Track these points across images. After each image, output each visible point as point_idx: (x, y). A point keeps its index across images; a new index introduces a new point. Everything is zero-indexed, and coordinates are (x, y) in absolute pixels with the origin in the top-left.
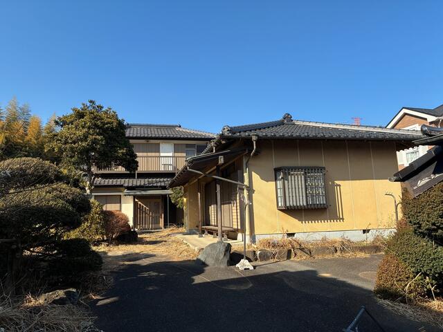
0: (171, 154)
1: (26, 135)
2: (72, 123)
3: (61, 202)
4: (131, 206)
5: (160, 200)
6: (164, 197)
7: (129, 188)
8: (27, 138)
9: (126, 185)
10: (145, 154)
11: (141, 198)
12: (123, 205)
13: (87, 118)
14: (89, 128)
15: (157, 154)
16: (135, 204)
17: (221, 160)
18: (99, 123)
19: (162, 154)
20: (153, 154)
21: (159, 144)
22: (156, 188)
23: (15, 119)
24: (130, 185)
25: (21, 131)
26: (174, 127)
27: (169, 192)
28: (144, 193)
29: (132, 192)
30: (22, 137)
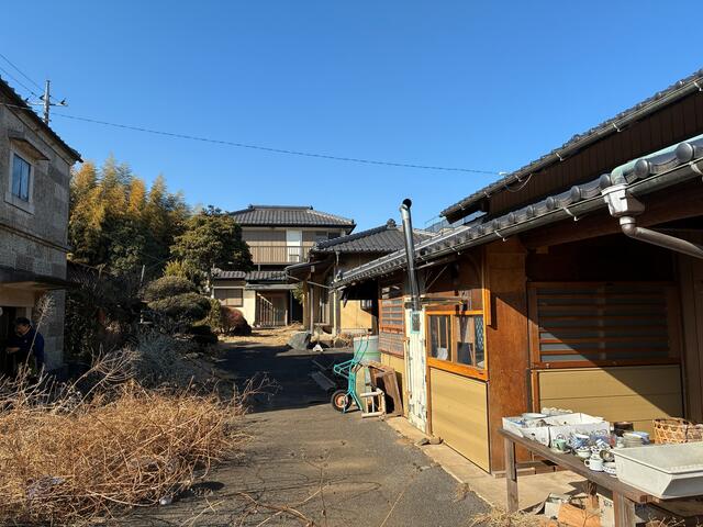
0: (298, 244)
1: (129, 204)
2: (194, 229)
3: (195, 304)
4: (253, 300)
5: (284, 296)
6: (288, 292)
7: (251, 282)
8: (130, 209)
9: (248, 278)
10: (269, 243)
11: (263, 292)
12: (245, 300)
13: (206, 226)
14: (209, 234)
15: (283, 243)
16: (258, 299)
17: (313, 270)
18: (217, 230)
19: (289, 244)
20: (279, 243)
21: (285, 232)
22: (280, 282)
23: (113, 184)
24: (252, 278)
25: (123, 200)
26: (306, 208)
27: (292, 286)
28: (266, 287)
29: (254, 286)
30: (124, 208)
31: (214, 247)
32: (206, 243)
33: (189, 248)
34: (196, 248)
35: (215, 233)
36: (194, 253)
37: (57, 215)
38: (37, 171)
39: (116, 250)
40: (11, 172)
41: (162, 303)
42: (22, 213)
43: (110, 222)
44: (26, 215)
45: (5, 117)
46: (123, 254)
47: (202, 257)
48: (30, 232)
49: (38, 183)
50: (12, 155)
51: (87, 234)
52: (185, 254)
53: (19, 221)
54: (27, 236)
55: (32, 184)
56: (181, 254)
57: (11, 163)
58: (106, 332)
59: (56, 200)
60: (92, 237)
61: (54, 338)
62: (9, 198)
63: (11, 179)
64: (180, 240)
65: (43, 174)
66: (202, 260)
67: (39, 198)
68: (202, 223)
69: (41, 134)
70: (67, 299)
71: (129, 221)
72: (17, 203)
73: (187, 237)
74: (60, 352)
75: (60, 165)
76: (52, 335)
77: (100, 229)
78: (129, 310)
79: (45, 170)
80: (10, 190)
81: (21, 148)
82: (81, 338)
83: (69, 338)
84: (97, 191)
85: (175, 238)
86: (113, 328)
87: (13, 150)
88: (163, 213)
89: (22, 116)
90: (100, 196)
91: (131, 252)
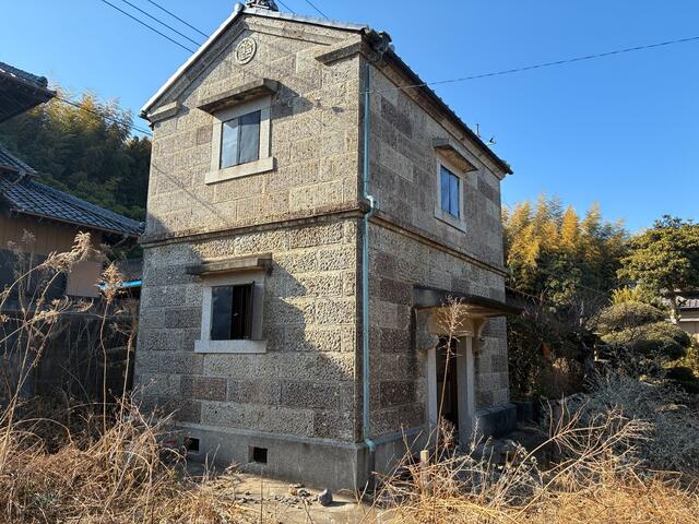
1: (561, 238)
2: (646, 246)
8: (563, 242)
13: (664, 241)
18: (680, 243)
30: (557, 242)
31: (677, 266)
32: (666, 262)
33: (643, 270)
34: (653, 269)
35: (677, 248)
36: (651, 275)
37: (490, 234)
38: (466, 185)
39: (552, 285)
40: (439, 184)
41: (622, 336)
42: (453, 230)
43: (545, 258)
44: (458, 233)
45: (428, 126)
46: (559, 289)
47: (662, 280)
48: (464, 252)
49: (468, 198)
50: (439, 168)
51: (524, 271)
52: (637, 277)
53: (451, 239)
54: (461, 256)
55: (461, 199)
56: (633, 278)
57: (439, 175)
58: (552, 369)
59: (488, 217)
60: (529, 273)
61: (498, 374)
62: (438, 213)
63: (439, 192)
64: (629, 262)
65: (473, 189)
66: (661, 285)
67: (470, 215)
68: (657, 238)
69: (467, 143)
70: (508, 330)
71: (563, 254)
72: (448, 219)
73: (639, 257)
74: (506, 390)
75: (489, 179)
76: (496, 371)
77: (535, 265)
78: (580, 343)
79: (475, 184)
80: (440, 205)
81: (447, 159)
82: (527, 375)
83: (514, 374)
84: (531, 228)
85: (622, 261)
86: (560, 365)
87: (440, 162)
88: (598, 242)
89: (445, 123)
90: (532, 234)
91: (567, 286)
